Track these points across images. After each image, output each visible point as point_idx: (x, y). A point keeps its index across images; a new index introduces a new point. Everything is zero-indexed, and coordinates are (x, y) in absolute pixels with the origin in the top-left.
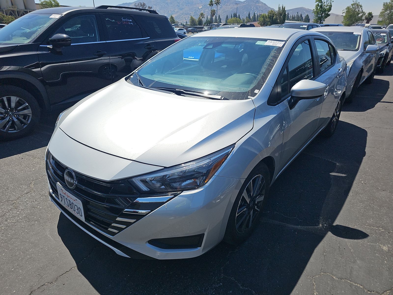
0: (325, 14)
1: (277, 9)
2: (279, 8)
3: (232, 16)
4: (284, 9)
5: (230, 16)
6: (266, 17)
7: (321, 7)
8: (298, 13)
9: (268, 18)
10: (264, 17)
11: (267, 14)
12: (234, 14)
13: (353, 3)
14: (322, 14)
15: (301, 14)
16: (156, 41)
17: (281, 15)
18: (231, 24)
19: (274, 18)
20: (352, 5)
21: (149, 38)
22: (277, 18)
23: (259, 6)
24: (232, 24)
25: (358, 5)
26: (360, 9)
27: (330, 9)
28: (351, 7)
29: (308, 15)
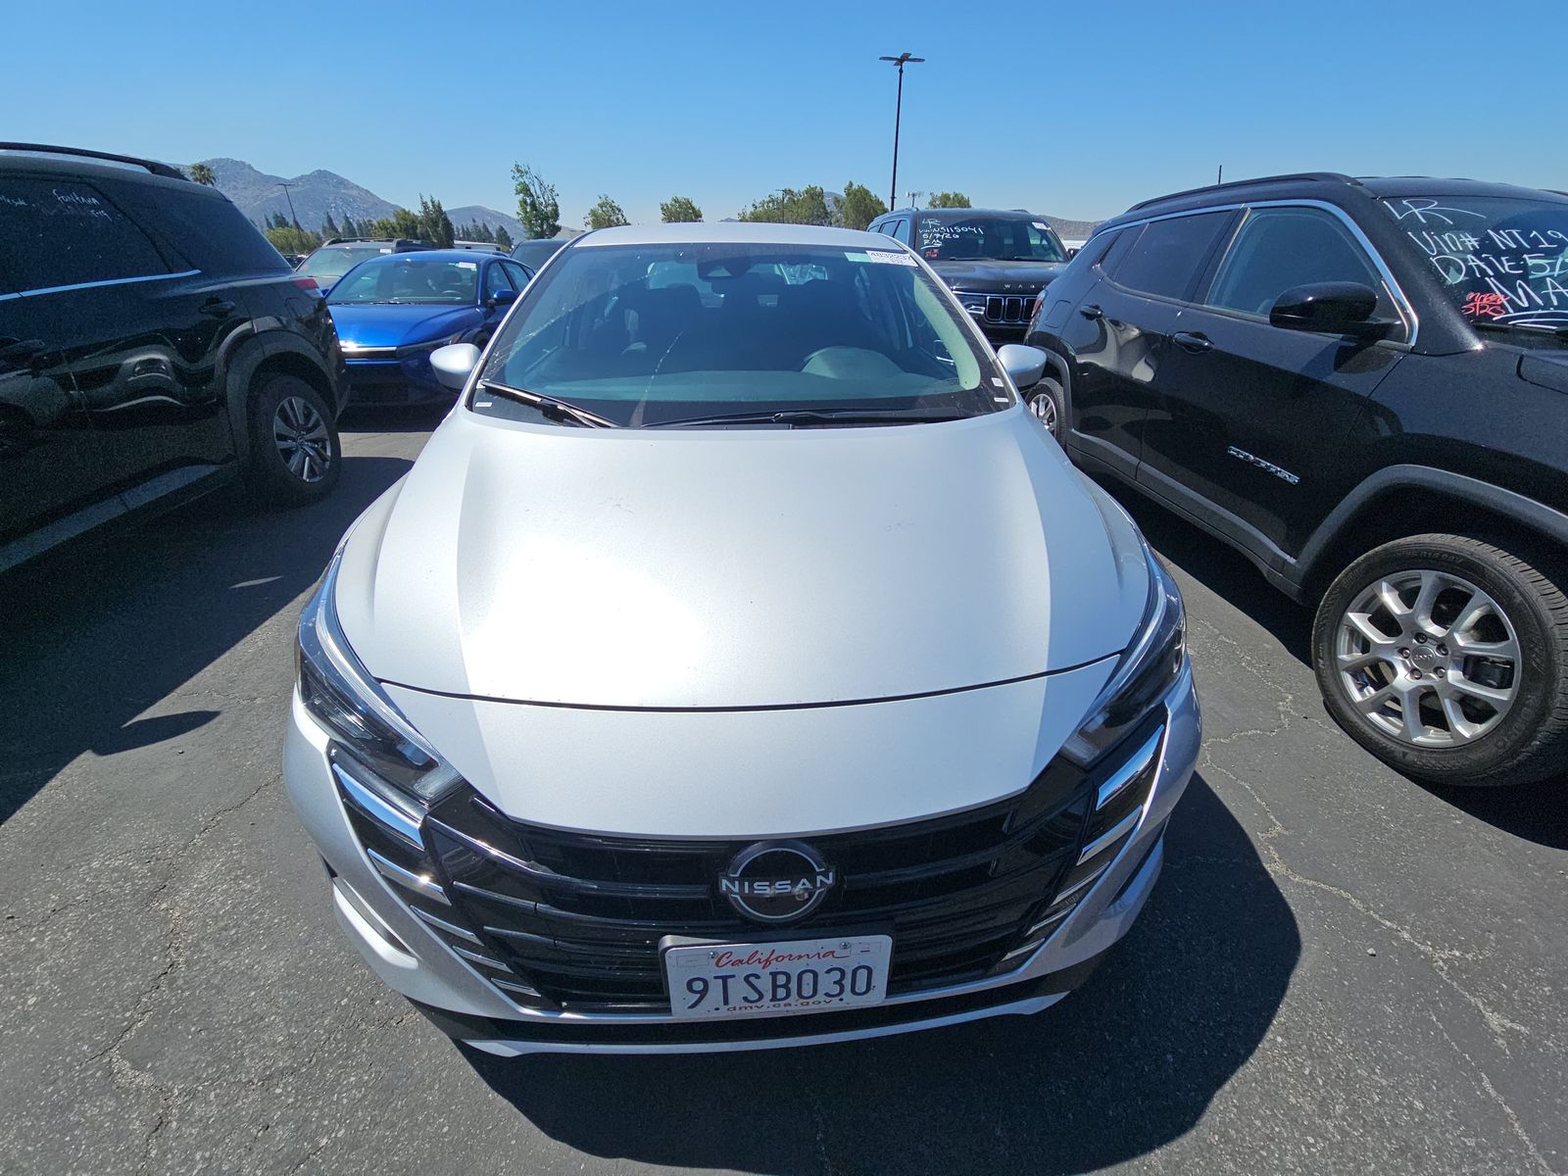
0: (549, 225)
1: (416, 210)
2: (425, 205)
3: (269, 224)
4: (440, 207)
5: (265, 224)
6: (393, 228)
7: (533, 205)
8: (474, 221)
9: (400, 231)
10: (386, 229)
11: (393, 220)
12: (276, 217)
13: (600, 202)
14: (541, 226)
15: (484, 224)
16: (234, 284)
17: (435, 224)
18: (356, 241)
19: (418, 231)
20: (601, 206)
21: (197, 271)
22: (427, 231)
23: (351, 196)
24: (359, 241)
25: (611, 206)
26: (620, 216)
27: (556, 215)
28: (600, 211)
29: (502, 229)
